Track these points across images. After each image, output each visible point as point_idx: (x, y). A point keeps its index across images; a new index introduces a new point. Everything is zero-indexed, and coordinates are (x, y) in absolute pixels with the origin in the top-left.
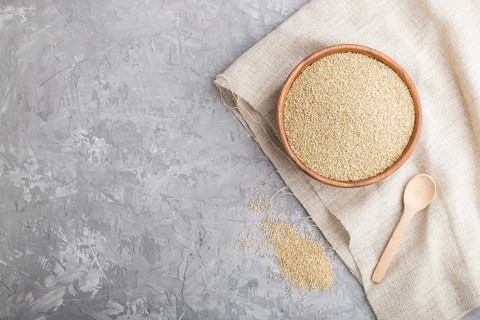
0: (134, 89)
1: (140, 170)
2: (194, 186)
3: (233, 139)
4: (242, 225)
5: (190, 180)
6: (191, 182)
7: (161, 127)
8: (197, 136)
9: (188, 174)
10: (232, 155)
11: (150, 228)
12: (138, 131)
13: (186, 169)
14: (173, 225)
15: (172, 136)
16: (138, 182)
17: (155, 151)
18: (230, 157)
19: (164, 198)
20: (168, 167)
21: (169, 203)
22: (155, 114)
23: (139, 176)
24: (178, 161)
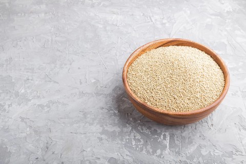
0: (16, 59)
1: (8, 103)
2: (48, 111)
3: (81, 83)
4: (83, 136)
5: (45, 108)
6: (46, 109)
7: (30, 78)
8: (55, 82)
9: (45, 105)
10: (80, 92)
11: (6, 140)
12: (13, 81)
13: (44, 101)
14: (26, 137)
15: (37, 83)
16: (5, 110)
17: (23, 91)
18: (78, 93)
19: (23, 119)
20: (30, 100)
21: (26, 123)
22: (27, 72)
23: (6, 107)
24: (39, 97)
